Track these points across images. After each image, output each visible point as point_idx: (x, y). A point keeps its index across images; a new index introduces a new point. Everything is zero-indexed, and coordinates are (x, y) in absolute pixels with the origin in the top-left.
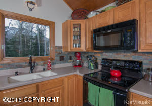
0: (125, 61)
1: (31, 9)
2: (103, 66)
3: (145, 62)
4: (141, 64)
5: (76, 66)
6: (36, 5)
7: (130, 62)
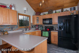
0: (50, 27)
1: (25, 12)
2: (45, 28)
3: (54, 26)
4: (53, 27)
5: (36, 29)
6: (26, 11)
7: (51, 27)
